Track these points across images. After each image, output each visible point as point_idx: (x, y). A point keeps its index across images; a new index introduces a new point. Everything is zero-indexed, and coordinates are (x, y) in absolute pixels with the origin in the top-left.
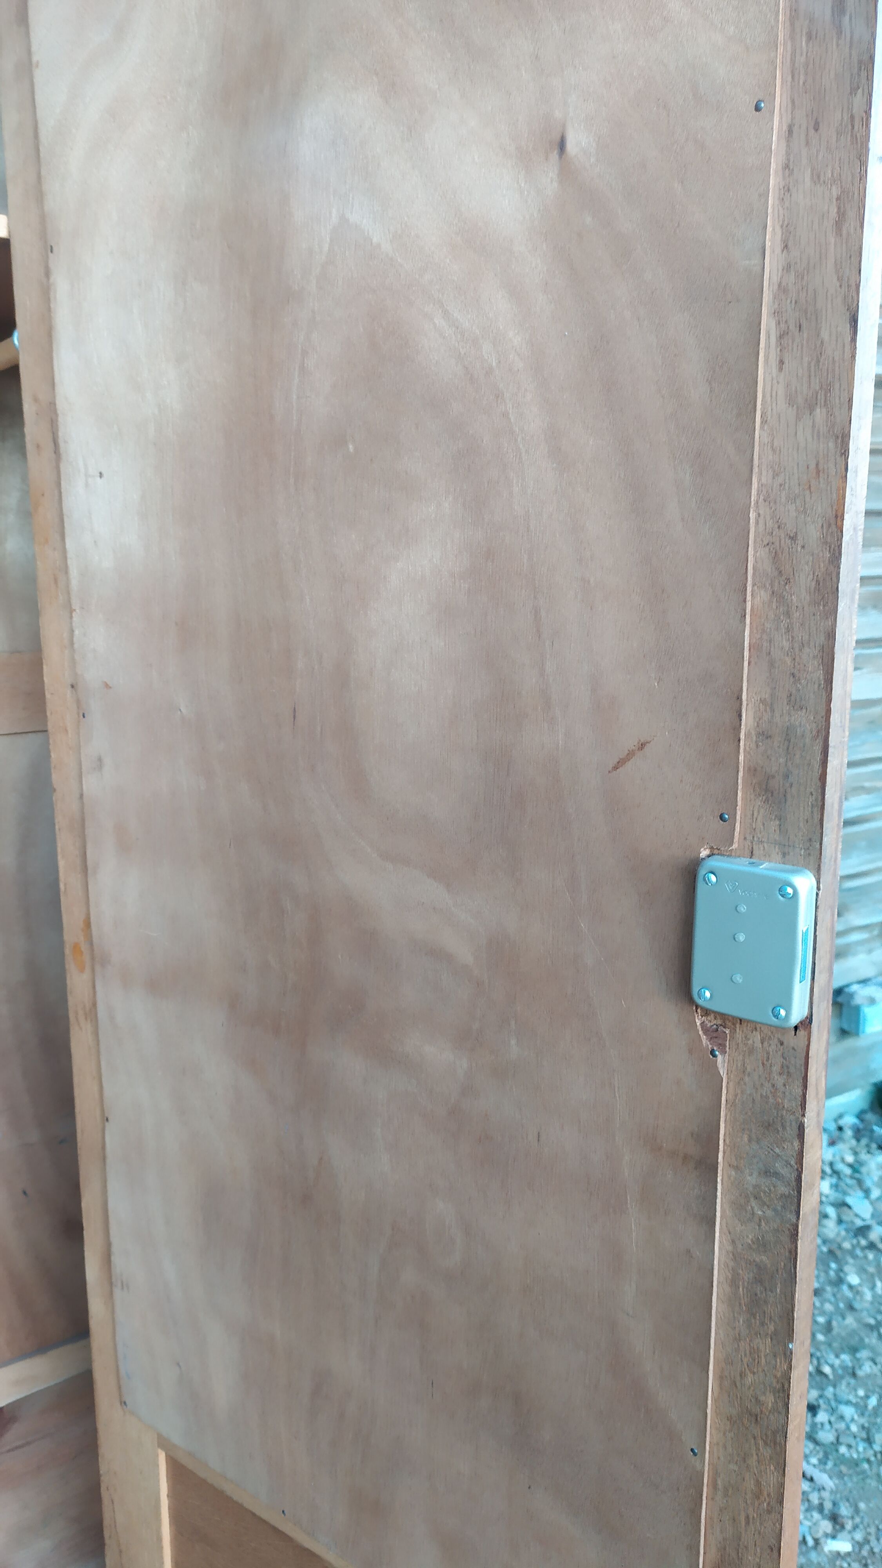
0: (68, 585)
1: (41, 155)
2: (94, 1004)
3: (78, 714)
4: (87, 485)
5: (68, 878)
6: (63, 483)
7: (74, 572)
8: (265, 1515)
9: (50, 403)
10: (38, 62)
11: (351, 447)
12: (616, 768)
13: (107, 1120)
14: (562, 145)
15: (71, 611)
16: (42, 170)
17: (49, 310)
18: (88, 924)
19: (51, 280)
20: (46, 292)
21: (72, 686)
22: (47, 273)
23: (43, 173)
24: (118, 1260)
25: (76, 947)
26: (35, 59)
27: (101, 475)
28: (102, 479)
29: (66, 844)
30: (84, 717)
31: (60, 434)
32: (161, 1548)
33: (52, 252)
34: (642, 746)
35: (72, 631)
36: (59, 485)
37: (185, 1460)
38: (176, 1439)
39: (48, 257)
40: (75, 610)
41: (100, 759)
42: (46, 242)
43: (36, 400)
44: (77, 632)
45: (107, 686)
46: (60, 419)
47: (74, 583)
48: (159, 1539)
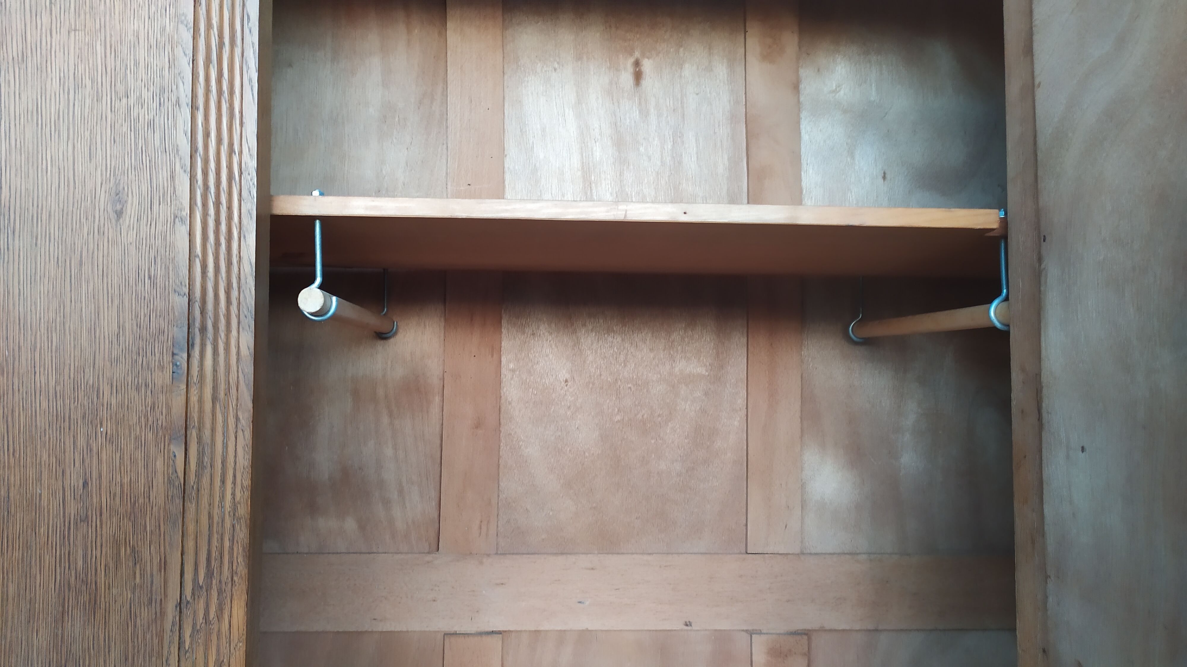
0: (1044, 549)
1: (1039, 159)
4: (1068, 457)
6: (1044, 450)
7: (1050, 538)
9: (1036, 375)
10: (1040, 84)
15: (1047, 577)
16: (1039, 171)
17: (1040, 291)
19: (1043, 266)
20: (1038, 276)
21: (1044, 651)
22: (1040, 260)
23: (1040, 173)
26: (1037, 82)
27: (1083, 449)
28: (1084, 453)
31: (1044, 405)
33: (1044, 241)
35: (1046, 597)
36: (1040, 451)
39: (1040, 246)
40: (1050, 577)
42: (1039, 232)
43: (1023, 370)
44: (1050, 599)
46: (1045, 391)
47: (1051, 548)
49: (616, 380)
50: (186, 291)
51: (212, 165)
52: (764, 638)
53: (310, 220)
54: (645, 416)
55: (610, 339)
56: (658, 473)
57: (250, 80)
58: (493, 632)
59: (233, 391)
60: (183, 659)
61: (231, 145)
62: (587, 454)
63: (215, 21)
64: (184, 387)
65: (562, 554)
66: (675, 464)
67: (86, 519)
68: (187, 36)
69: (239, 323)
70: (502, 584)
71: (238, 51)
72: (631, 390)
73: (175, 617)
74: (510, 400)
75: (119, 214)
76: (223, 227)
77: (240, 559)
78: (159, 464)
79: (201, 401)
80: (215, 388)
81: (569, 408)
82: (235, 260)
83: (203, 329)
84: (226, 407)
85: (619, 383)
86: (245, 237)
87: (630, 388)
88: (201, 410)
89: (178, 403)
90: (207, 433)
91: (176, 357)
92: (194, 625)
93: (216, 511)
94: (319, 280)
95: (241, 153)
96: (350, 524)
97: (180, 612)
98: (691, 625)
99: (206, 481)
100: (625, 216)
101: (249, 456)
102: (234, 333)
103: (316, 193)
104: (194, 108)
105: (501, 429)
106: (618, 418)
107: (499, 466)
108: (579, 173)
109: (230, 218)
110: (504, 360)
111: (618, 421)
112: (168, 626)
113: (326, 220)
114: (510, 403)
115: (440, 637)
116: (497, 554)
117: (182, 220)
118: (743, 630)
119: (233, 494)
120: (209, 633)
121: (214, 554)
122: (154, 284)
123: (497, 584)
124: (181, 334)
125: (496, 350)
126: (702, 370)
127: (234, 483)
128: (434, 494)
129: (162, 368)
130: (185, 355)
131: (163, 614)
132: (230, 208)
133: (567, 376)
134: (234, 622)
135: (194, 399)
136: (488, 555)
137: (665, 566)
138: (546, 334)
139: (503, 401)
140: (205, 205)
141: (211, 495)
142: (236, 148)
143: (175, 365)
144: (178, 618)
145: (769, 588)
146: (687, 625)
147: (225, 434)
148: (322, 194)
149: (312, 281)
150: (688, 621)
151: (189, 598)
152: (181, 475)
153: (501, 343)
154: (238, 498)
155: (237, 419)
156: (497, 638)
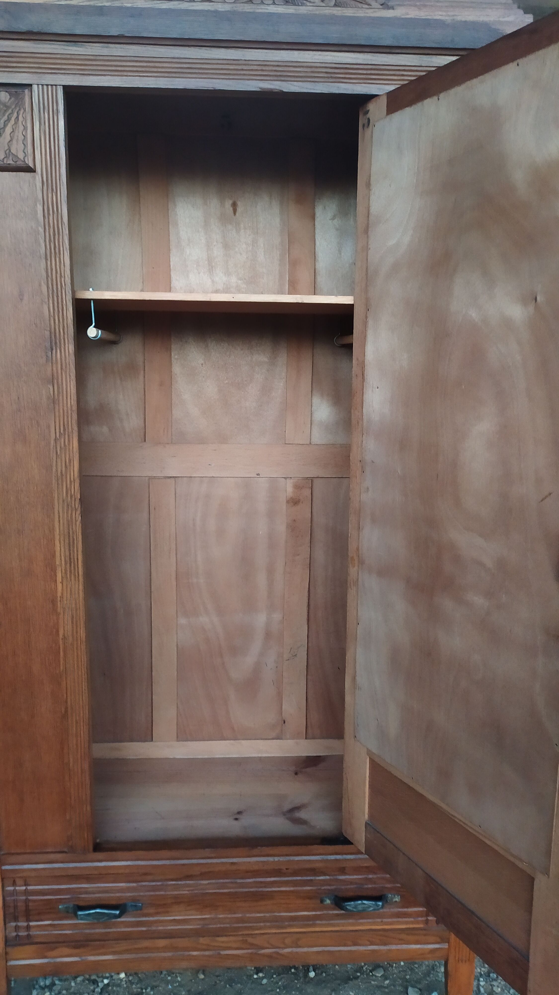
0: (362, 425)
1: (368, 277)
2: (358, 580)
3: (362, 471)
4: (372, 391)
5: (352, 532)
6: (364, 389)
7: (365, 421)
8: (406, 780)
9: (363, 361)
10: (370, 248)
11: (463, 387)
12: (542, 500)
13: (358, 624)
14: (536, 299)
17: (365, 330)
18: (358, 549)
19: (367, 320)
20: (365, 324)
21: (360, 461)
22: (366, 317)
23: (368, 284)
24: (358, 678)
25: (352, 558)
27: (378, 388)
29: (353, 519)
30: (363, 472)
31: (365, 373)
32: (365, 797)
33: (368, 311)
34: (550, 494)
35: (362, 442)
37: (377, 760)
38: (374, 751)
39: (367, 313)
40: (364, 434)
41: (368, 488)
42: (367, 307)
43: (357, 359)
44: (364, 442)
45: (373, 462)
46: (366, 367)
48: (365, 793)
49: (226, 364)
50: (49, 329)
51: (55, 281)
52: (292, 481)
53: (89, 301)
54: (239, 381)
55: (222, 344)
56: (245, 407)
57: (66, 249)
58: (171, 477)
59: (68, 365)
60: (58, 458)
61: (61, 274)
62: (212, 399)
63: (52, 225)
64: (51, 364)
65: (202, 443)
66: (253, 403)
67: (20, 411)
68: (41, 230)
69: (68, 341)
70: (174, 456)
71: (61, 237)
72: (232, 368)
73: (54, 444)
74: (176, 373)
75: (21, 300)
76: (60, 306)
77: (75, 425)
78: (44, 392)
79: (57, 370)
80: (62, 365)
81: (204, 377)
82: (65, 318)
83: (56, 343)
84: (66, 372)
85: (227, 365)
86: (68, 309)
87: (232, 367)
88: (57, 372)
89: (49, 369)
90: (60, 380)
91: (47, 353)
92: (61, 447)
93: (65, 408)
94: (94, 324)
95: (65, 277)
96: (105, 429)
97: (56, 442)
98: (259, 475)
99: (61, 397)
100: (210, 299)
101: (75, 389)
102: (67, 345)
103: (91, 289)
104: (46, 259)
105: (172, 386)
106: (226, 382)
107: (172, 404)
108: (206, 262)
109: (62, 302)
110: (173, 354)
111: (227, 383)
112: (52, 447)
113: (95, 301)
114: (176, 374)
115: (147, 478)
116: (172, 443)
117: (45, 303)
118: (283, 477)
119: (71, 402)
120: (65, 450)
121: (66, 423)
122: (36, 326)
123: (172, 457)
124: (48, 344)
125: (169, 350)
126: (266, 360)
127: (71, 399)
128: (142, 416)
129: (42, 358)
130: (50, 353)
131: (50, 443)
132: (62, 298)
133: (202, 362)
134: (74, 446)
135: (54, 369)
136: (168, 444)
137: (248, 449)
138: (193, 342)
139: (173, 373)
140: (53, 297)
141: (63, 403)
142: (63, 274)
143: (47, 356)
144: (55, 445)
145: (295, 459)
146: (258, 475)
147: (66, 381)
148: (93, 290)
149: (92, 325)
150: (258, 473)
151: (58, 438)
152: (52, 394)
153: (171, 346)
154: (72, 404)
155: (70, 376)
156: (173, 480)
